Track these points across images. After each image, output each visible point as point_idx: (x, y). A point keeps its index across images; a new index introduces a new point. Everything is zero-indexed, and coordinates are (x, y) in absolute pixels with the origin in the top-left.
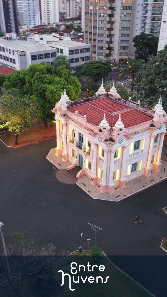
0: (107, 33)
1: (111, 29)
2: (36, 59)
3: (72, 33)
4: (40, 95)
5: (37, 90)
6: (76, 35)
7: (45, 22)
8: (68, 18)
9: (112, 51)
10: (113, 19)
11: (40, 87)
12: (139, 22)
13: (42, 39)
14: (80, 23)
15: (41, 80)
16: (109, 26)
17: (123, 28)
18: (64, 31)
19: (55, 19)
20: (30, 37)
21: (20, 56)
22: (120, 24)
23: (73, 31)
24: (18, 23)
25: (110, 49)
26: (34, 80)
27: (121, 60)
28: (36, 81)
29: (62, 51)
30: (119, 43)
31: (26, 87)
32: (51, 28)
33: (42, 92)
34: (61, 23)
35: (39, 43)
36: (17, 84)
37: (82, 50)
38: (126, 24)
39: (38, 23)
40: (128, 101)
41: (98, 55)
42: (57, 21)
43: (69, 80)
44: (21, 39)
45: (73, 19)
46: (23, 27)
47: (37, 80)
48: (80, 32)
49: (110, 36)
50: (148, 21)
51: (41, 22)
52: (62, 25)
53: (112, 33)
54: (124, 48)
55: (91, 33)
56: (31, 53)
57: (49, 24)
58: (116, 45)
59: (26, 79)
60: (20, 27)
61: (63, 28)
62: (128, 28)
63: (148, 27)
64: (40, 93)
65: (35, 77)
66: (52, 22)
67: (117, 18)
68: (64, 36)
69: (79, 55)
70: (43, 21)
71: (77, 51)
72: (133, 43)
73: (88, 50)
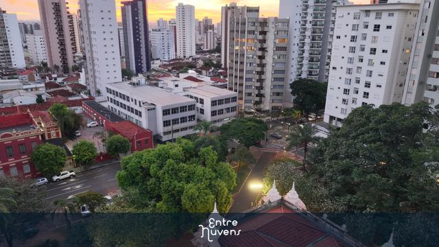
0: (257, 77)
1: (261, 73)
2: (169, 114)
3: (211, 70)
4: (172, 199)
5: (167, 191)
6: (216, 72)
7: (180, 54)
8: (205, 49)
9: (263, 98)
10: (264, 61)
11: (173, 186)
12: (294, 63)
13: (177, 86)
14: (220, 56)
15: (175, 173)
16: (259, 69)
17: (276, 72)
18: (202, 68)
19: (191, 52)
20: (162, 82)
21: (148, 110)
22: (273, 66)
23: (213, 68)
24: (150, 55)
25: (260, 95)
26: (164, 173)
27: (273, 108)
28: (166, 175)
29: (202, 102)
30: (271, 89)
31: (150, 185)
32: (187, 63)
33: (176, 195)
34: (199, 56)
35: (173, 91)
36: (138, 174)
37: (227, 100)
38: (279, 67)
39: (173, 57)
40: (323, 220)
41: (245, 103)
42: (194, 54)
43: (218, 169)
44: (151, 85)
45: (210, 52)
46: (156, 62)
47: (168, 172)
48: (220, 68)
49: (261, 81)
50: (305, 62)
51: (176, 55)
52: (199, 59)
53: (263, 77)
54: (278, 94)
55: (236, 77)
56: (163, 107)
57: (185, 56)
58: (268, 90)
59: (152, 171)
60: (152, 62)
61: (201, 63)
62: (283, 72)
63: (305, 68)
64: (172, 195)
65: (165, 168)
66: (188, 55)
67: (269, 60)
68: (202, 74)
69: (224, 106)
70: (178, 54)
71: (220, 102)
72: (291, 90)
73: (234, 99)
